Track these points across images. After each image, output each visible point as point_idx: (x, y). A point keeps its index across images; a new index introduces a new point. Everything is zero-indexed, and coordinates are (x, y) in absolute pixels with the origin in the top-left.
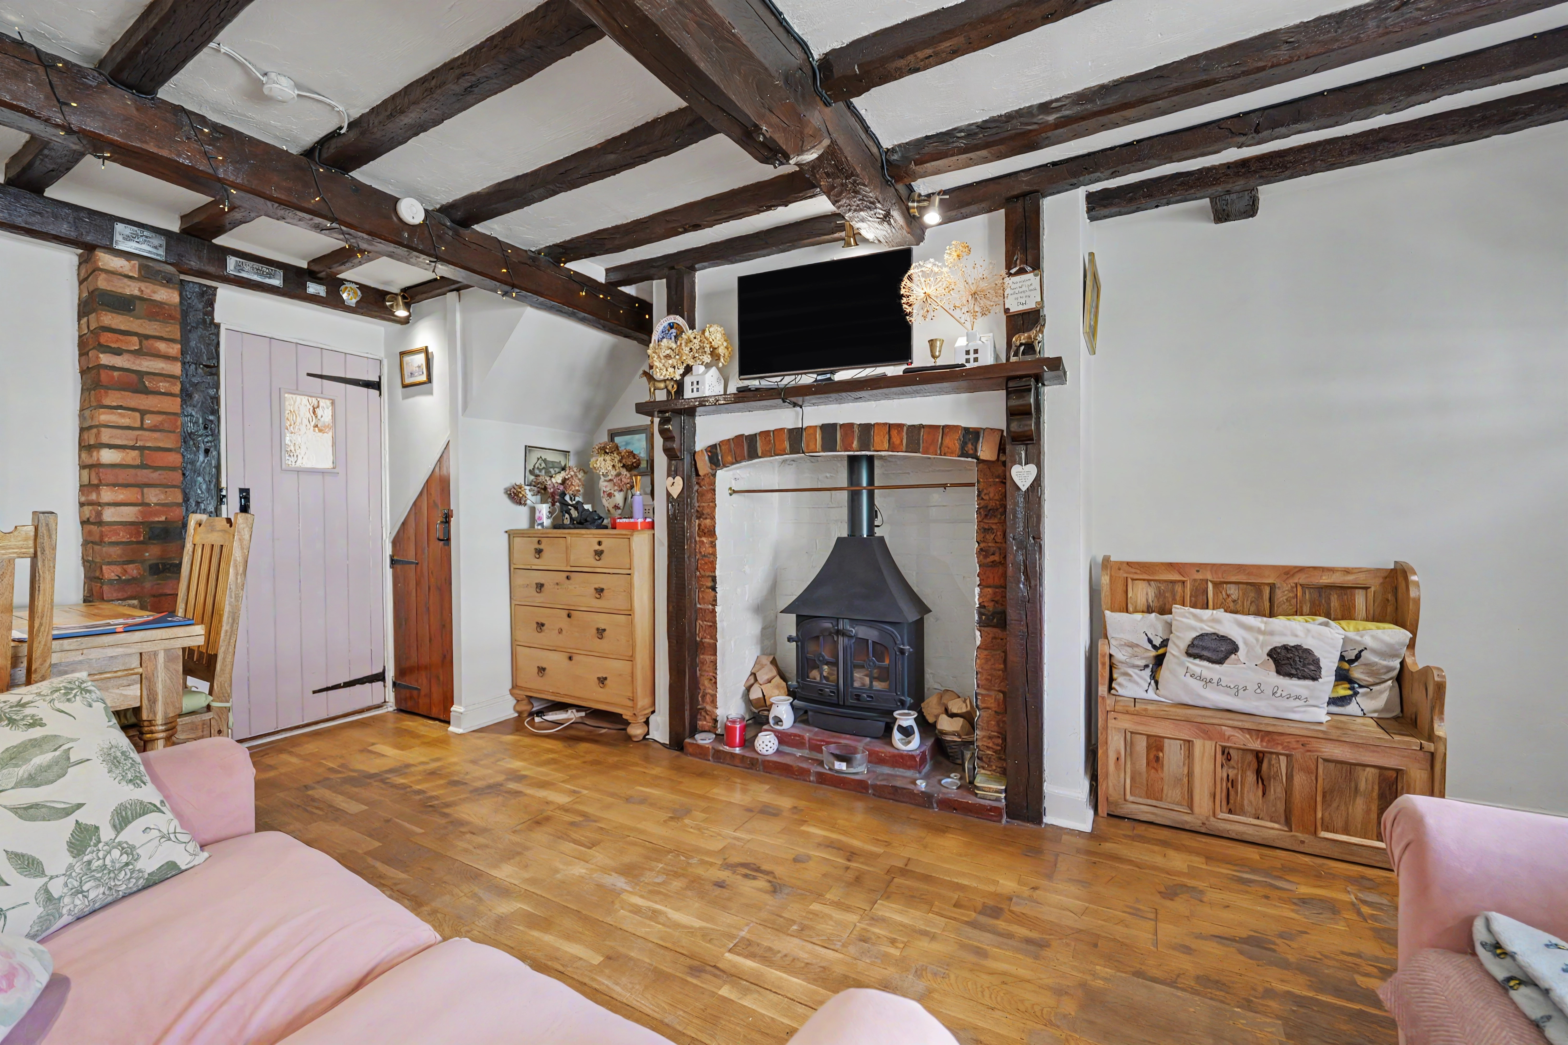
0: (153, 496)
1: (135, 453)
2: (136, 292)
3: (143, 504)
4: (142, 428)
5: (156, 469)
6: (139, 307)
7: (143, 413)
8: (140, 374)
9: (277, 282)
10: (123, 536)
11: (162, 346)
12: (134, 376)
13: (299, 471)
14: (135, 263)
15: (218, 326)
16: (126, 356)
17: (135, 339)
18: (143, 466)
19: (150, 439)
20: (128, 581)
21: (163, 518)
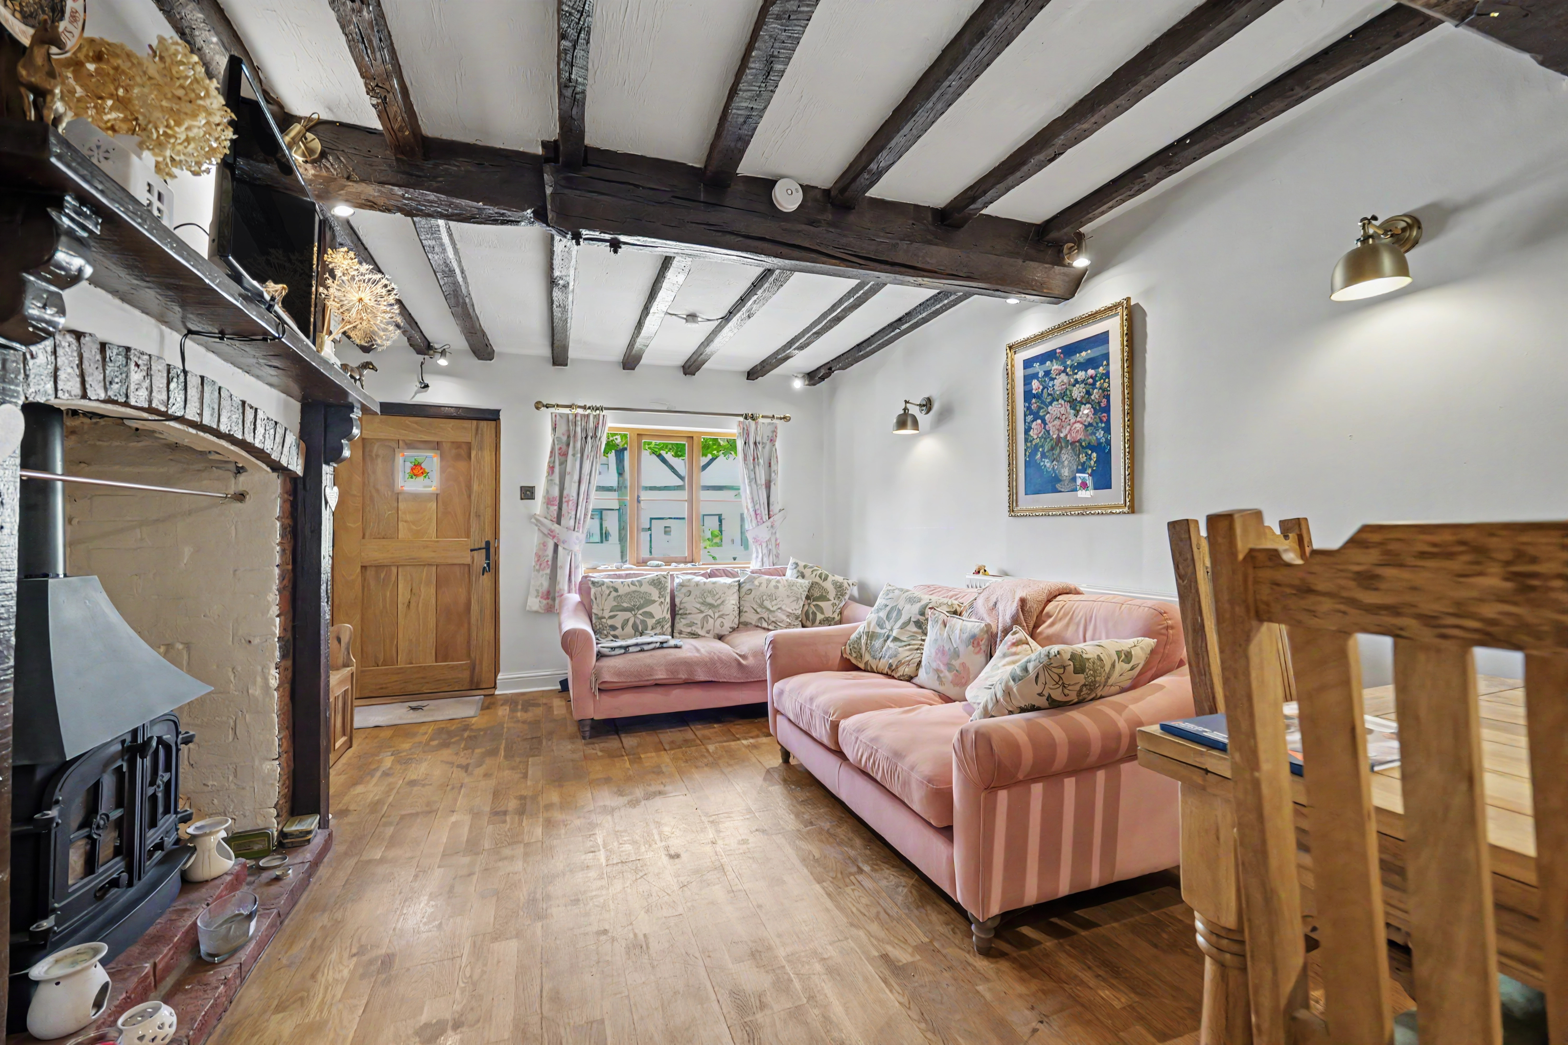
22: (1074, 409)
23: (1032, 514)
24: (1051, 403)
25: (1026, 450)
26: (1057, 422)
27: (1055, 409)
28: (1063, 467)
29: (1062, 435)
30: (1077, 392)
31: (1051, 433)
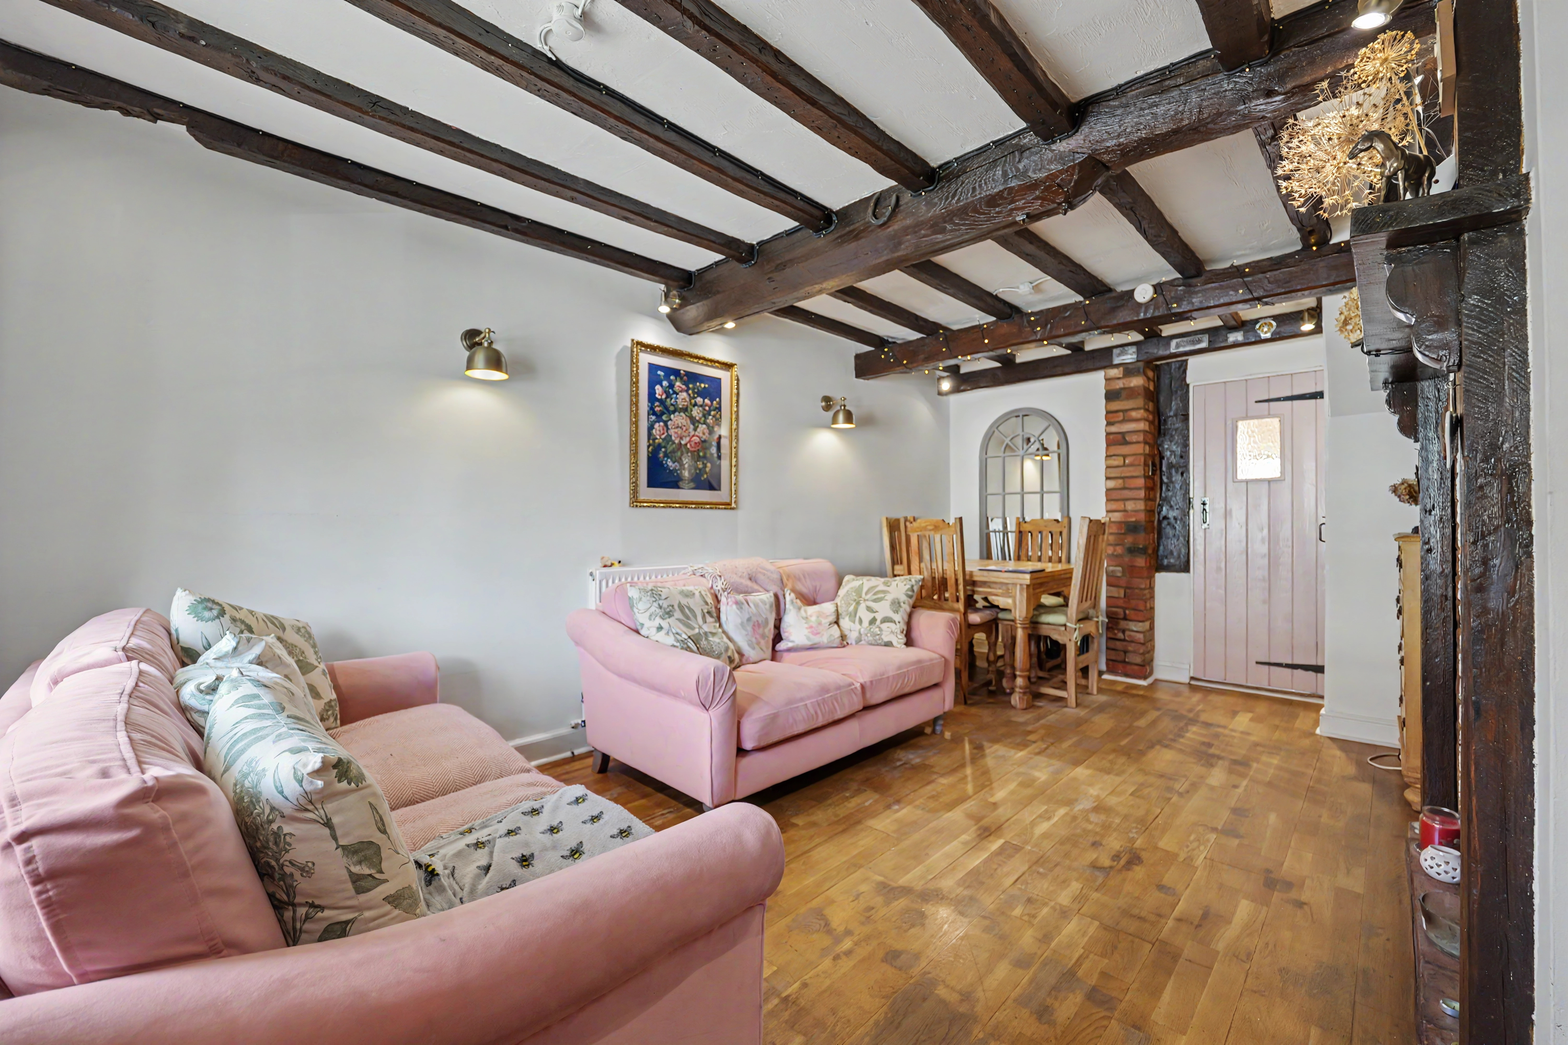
0: (1130, 506)
1: (1120, 481)
2: (1122, 386)
3: (1125, 511)
4: (1124, 465)
5: (1130, 489)
6: (1124, 394)
7: (1125, 457)
8: (1123, 434)
9: (1204, 345)
10: (1114, 529)
11: (1134, 414)
12: (1120, 436)
13: (1247, 482)
14: (1121, 369)
15: (1188, 385)
16: (1117, 425)
17: (1121, 414)
18: (1124, 488)
19: (1127, 472)
20: (1117, 556)
21: (1133, 519)
22: (694, 425)
23: (654, 504)
24: (674, 412)
25: (648, 447)
26: (679, 431)
27: (678, 419)
28: (684, 469)
29: (683, 442)
30: (696, 412)
31: (673, 438)
